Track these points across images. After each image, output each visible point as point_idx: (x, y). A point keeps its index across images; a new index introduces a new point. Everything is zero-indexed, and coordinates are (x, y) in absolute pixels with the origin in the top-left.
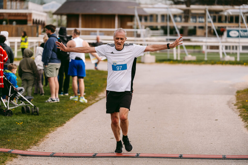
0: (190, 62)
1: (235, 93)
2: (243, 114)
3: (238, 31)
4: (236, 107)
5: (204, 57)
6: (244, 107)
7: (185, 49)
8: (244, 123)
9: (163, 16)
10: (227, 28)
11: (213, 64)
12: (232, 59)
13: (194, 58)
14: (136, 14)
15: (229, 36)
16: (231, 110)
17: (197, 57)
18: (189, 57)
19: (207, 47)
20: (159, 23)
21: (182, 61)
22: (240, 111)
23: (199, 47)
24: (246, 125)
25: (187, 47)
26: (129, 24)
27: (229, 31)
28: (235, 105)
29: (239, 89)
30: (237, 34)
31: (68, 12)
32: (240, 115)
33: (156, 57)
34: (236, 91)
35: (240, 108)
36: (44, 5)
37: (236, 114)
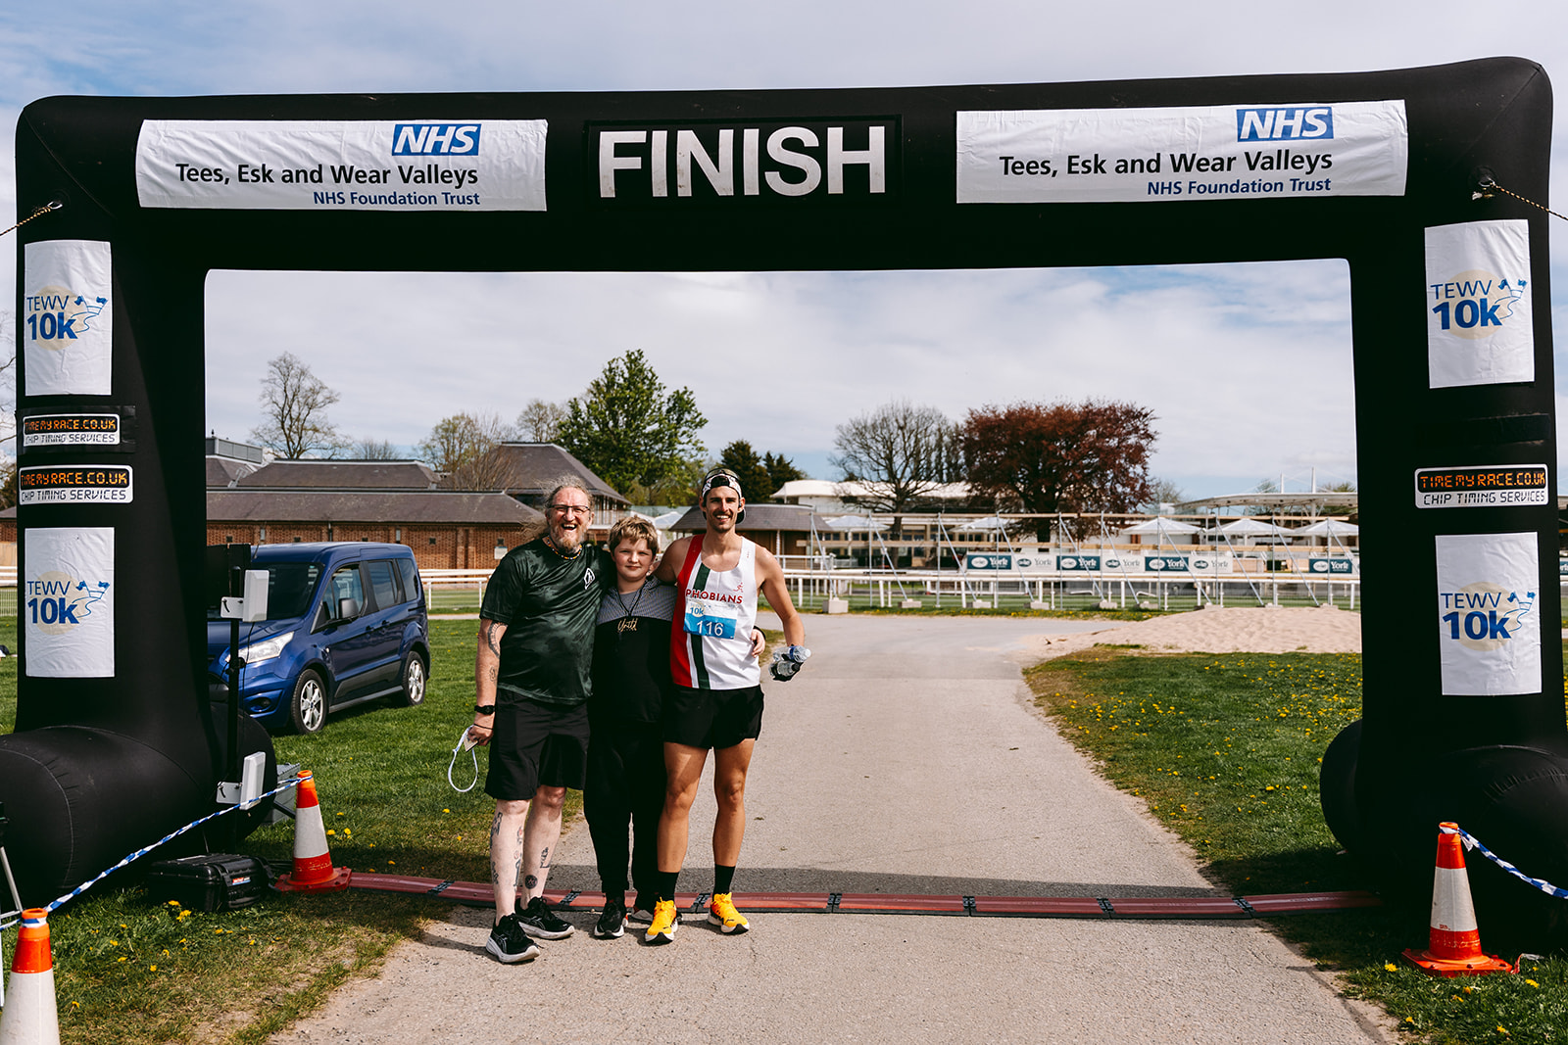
0: (911, 611)
1: (1020, 674)
2: (1067, 731)
3: (987, 558)
4: (1041, 710)
5: (935, 603)
6: (1061, 712)
7: (902, 589)
8: (1084, 759)
9: (856, 536)
10: (968, 553)
11: (954, 615)
12: (987, 605)
13: (918, 604)
14: (814, 528)
15: (970, 566)
16: (1033, 718)
17: (923, 603)
18: (909, 603)
19: (933, 584)
20: (851, 545)
21: (898, 610)
22: (1055, 721)
23: (920, 583)
24: (1091, 766)
25: (904, 583)
26: (800, 543)
27: (971, 558)
28: (1036, 705)
29: (1025, 666)
30: (986, 563)
31: (695, 527)
32: (1062, 733)
33: (850, 602)
34: (1020, 670)
35: (1053, 715)
36: (657, 518)
37: (1051, 731)
